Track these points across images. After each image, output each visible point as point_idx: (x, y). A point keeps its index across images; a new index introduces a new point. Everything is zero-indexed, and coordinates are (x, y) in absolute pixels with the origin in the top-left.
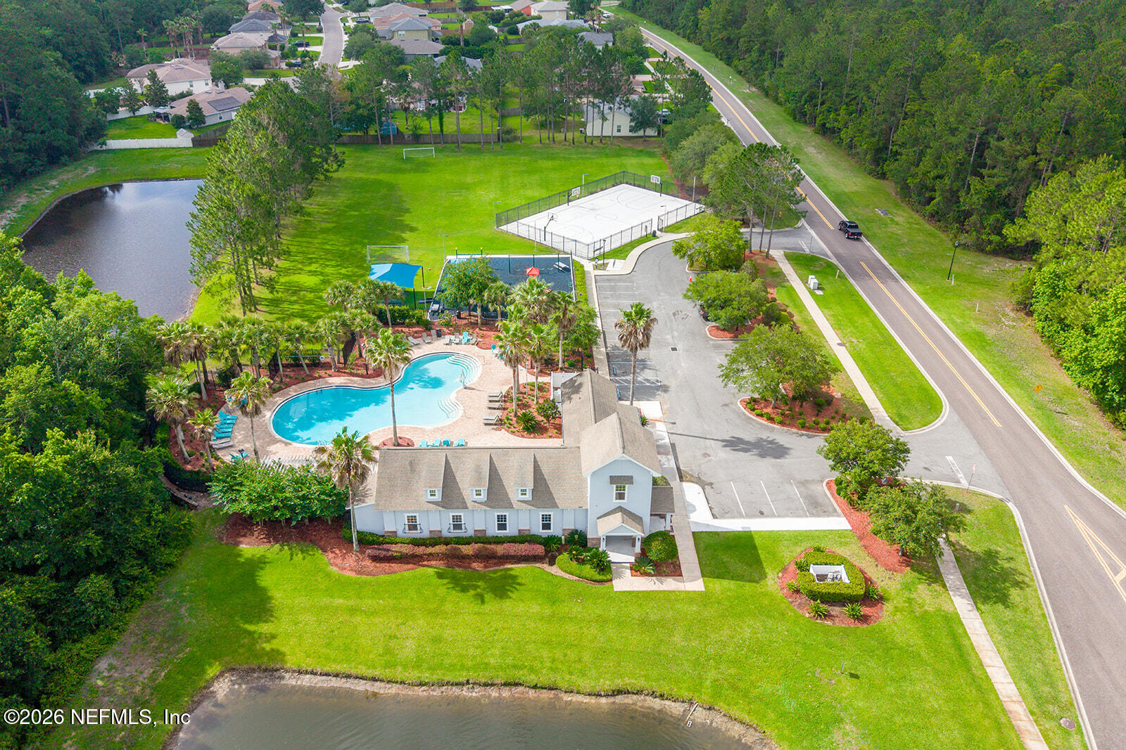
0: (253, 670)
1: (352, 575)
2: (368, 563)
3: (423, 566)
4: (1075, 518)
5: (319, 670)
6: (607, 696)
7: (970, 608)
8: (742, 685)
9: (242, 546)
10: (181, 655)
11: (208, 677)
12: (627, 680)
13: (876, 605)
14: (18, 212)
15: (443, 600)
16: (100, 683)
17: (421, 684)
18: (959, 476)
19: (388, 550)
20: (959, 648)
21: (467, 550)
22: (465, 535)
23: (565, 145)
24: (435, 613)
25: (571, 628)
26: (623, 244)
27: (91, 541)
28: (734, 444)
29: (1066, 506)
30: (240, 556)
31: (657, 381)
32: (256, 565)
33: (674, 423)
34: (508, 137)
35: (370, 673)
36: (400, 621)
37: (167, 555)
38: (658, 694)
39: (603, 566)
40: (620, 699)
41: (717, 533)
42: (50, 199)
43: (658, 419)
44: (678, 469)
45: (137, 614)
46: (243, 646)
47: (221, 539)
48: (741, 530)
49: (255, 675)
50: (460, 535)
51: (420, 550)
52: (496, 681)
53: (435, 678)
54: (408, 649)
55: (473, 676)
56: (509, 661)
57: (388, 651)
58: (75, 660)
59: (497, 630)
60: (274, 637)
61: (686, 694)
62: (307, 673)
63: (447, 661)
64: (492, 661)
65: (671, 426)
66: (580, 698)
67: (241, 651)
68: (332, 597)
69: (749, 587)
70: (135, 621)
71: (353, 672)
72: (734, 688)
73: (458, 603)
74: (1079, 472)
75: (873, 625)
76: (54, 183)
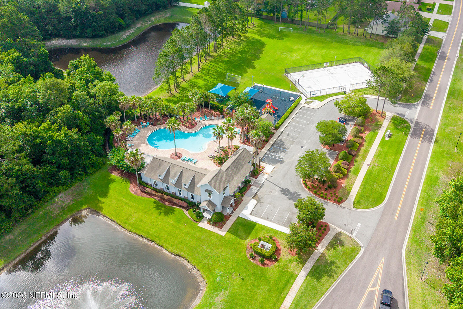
0: (94, 211)
1: (133, 193)
2: (139, 191)
3: (153, 198)
4: (382, 263)
5: (108, 217)
6: (175, 255)
7: (304, 276)
8: (211, 268)
9: (113, 174)
10: (79, 200)
11: (82, 208)
12: (182, 253)
13: (273, 262)
14: (134, 30)
15: (150, 210)
16: (57, 200)
17: (130, 231)
18: (355, 232)
19: (145, 189)
20: (286, 285)
21: (166, 197)
22: (169, 192)
23: (353, 36)
24: (145, 213)
25: (178, 231)
26: (327, 94)
27: (66, 161)
28: (285, 192)
29: (384, 258)
30: (110, 177)
31: (282, 158)
32: (112, 181)
33: (272, 177)
34: (332, 27)
35: (119, 223)
36: (136, 211)
37: (91, 170)
38: (188, 260)
39: (200, 217)
40: (177, 257)
41: (246, 220)
42: (148, 26)
43: (268, 173)
44: (256, 193)
45: (76, 184)
46: (95, 203)
47: (109, 170)
48: (254, 221)
49: (94, 212)
50: (168, 192)
51: (154, 193)
52: (149, 239)
53: (134, 231)
54: (132, 220)
55: (144, 234)
56: (155, 234)
57: (127, 219)
58: (54, 192)
59: (158, 224)
60: (103, 203)
61: (195, 264)
62: (106, 217)
63: (140, 228)
64: (151, 232)
65: (270, 177)
66: (167, 252)
67: (94, 204)
68: (123, 198)
69: (239, 240)
70: (74, 186)
71: (116, 221)
72: (209, 268)
73: (153, 212)
74: (408, 248)
75: (266, 267)
76: (153, 19)
